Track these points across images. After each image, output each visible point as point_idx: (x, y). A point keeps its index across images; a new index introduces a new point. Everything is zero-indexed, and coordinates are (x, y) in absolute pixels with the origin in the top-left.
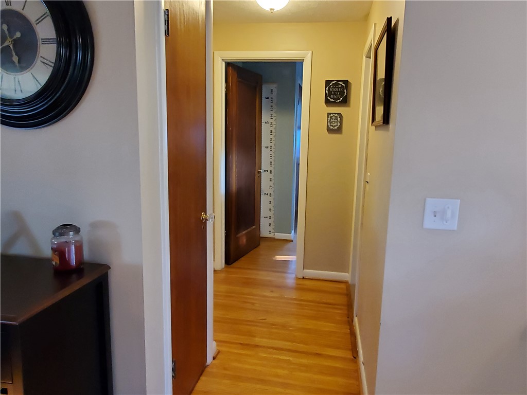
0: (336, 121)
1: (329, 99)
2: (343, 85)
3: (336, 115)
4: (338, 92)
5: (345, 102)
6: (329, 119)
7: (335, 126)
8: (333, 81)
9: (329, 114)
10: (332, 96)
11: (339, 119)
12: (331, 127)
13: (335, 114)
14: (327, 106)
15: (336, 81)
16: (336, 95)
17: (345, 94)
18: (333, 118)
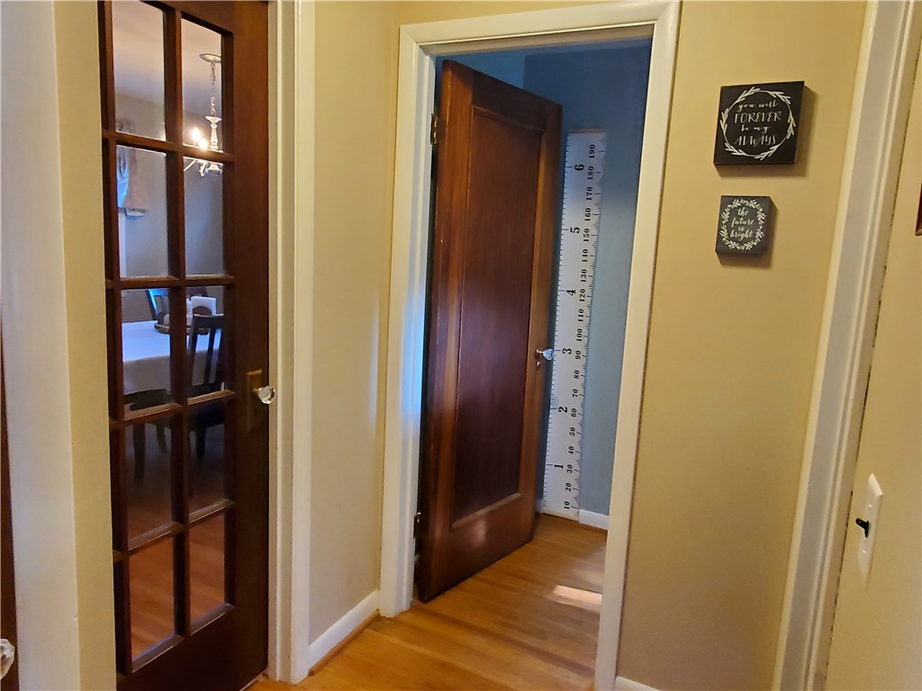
0: (750, 222)
1: (730, 148)
2: (786, 99)
3: (752, 204)
4: (765, 123)
5: (789, 158)
6: (726, 216)
7: (746, 241)
8: (748, 87)
9: (727, 200)
10: (742, 140)
11: (761, 216)
12: (733, 245)
13: (748, 198)
14: (722, 175)
15: (756, 86)
16: (757, 135)
17: (791, 131)
18: (742, 213)
